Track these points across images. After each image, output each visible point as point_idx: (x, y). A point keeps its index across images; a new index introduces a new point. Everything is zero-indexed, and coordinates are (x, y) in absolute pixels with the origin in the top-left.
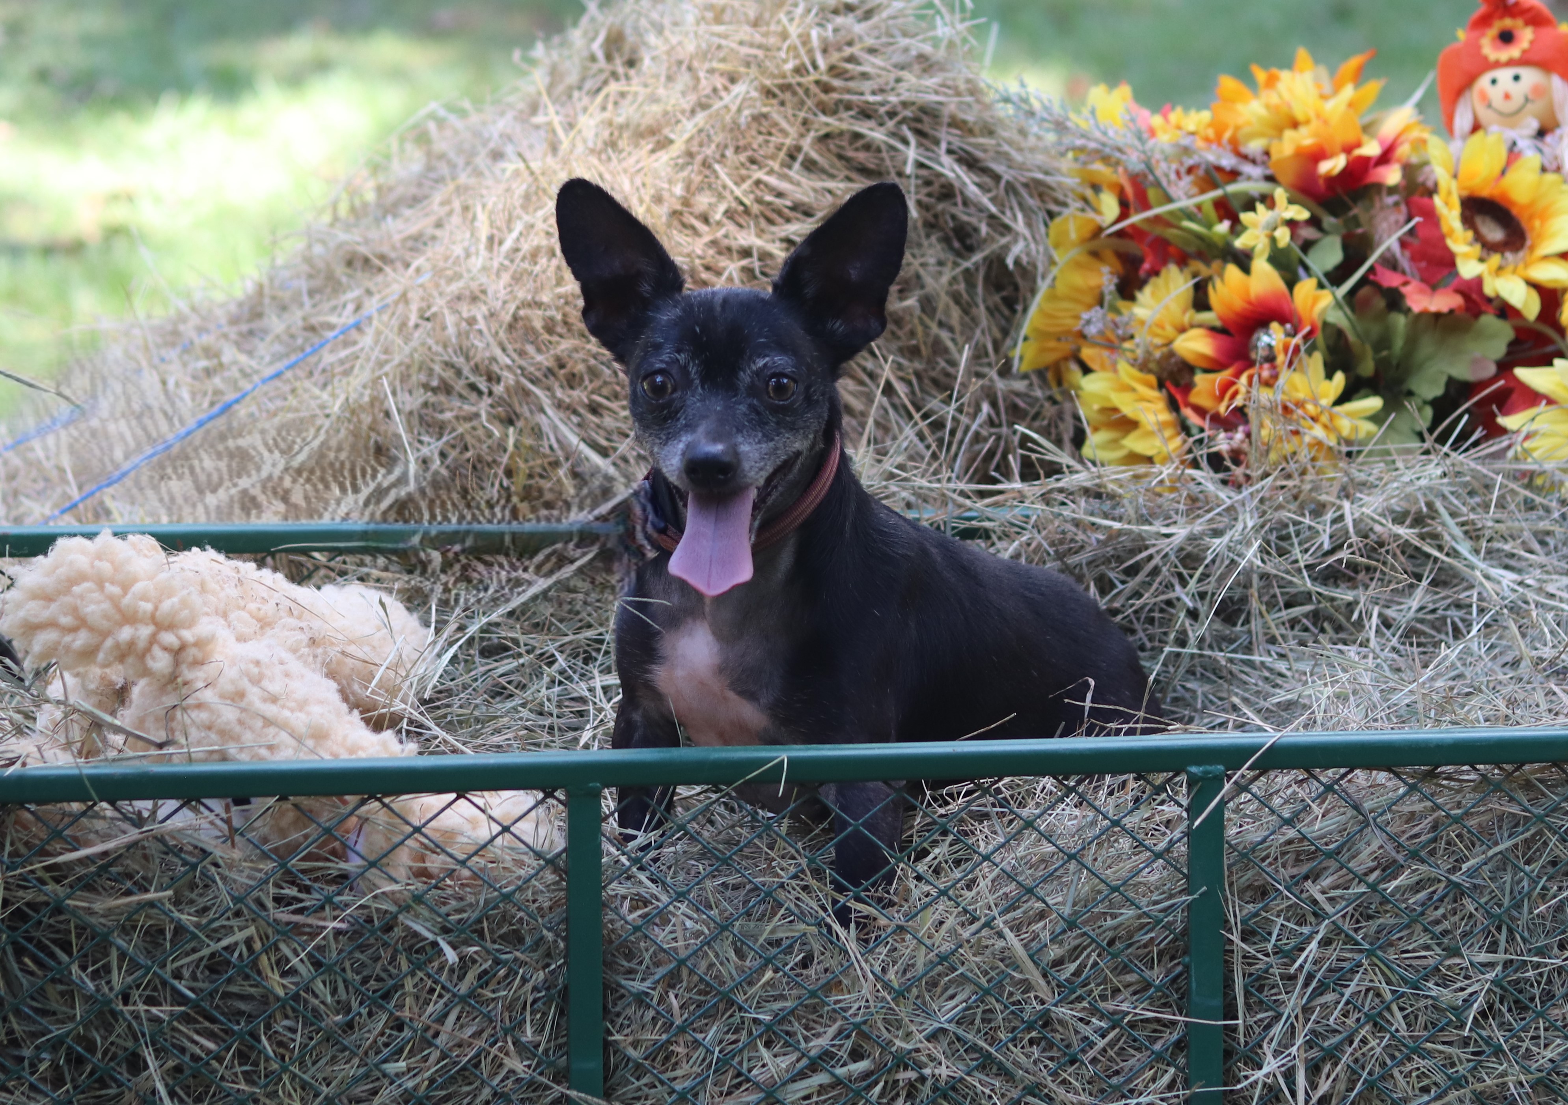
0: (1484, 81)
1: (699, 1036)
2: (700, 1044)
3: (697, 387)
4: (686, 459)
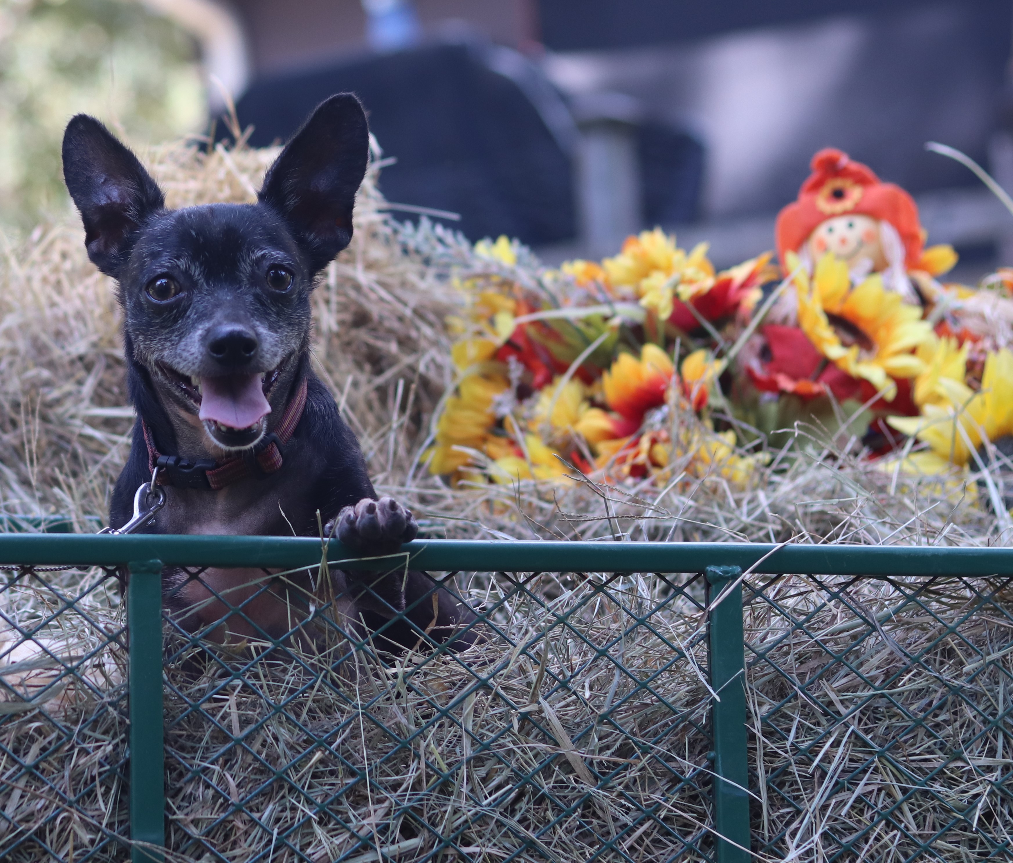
1: (256, 815)
2: (257, 824)
3: (202, 285)
4: (207, 343)
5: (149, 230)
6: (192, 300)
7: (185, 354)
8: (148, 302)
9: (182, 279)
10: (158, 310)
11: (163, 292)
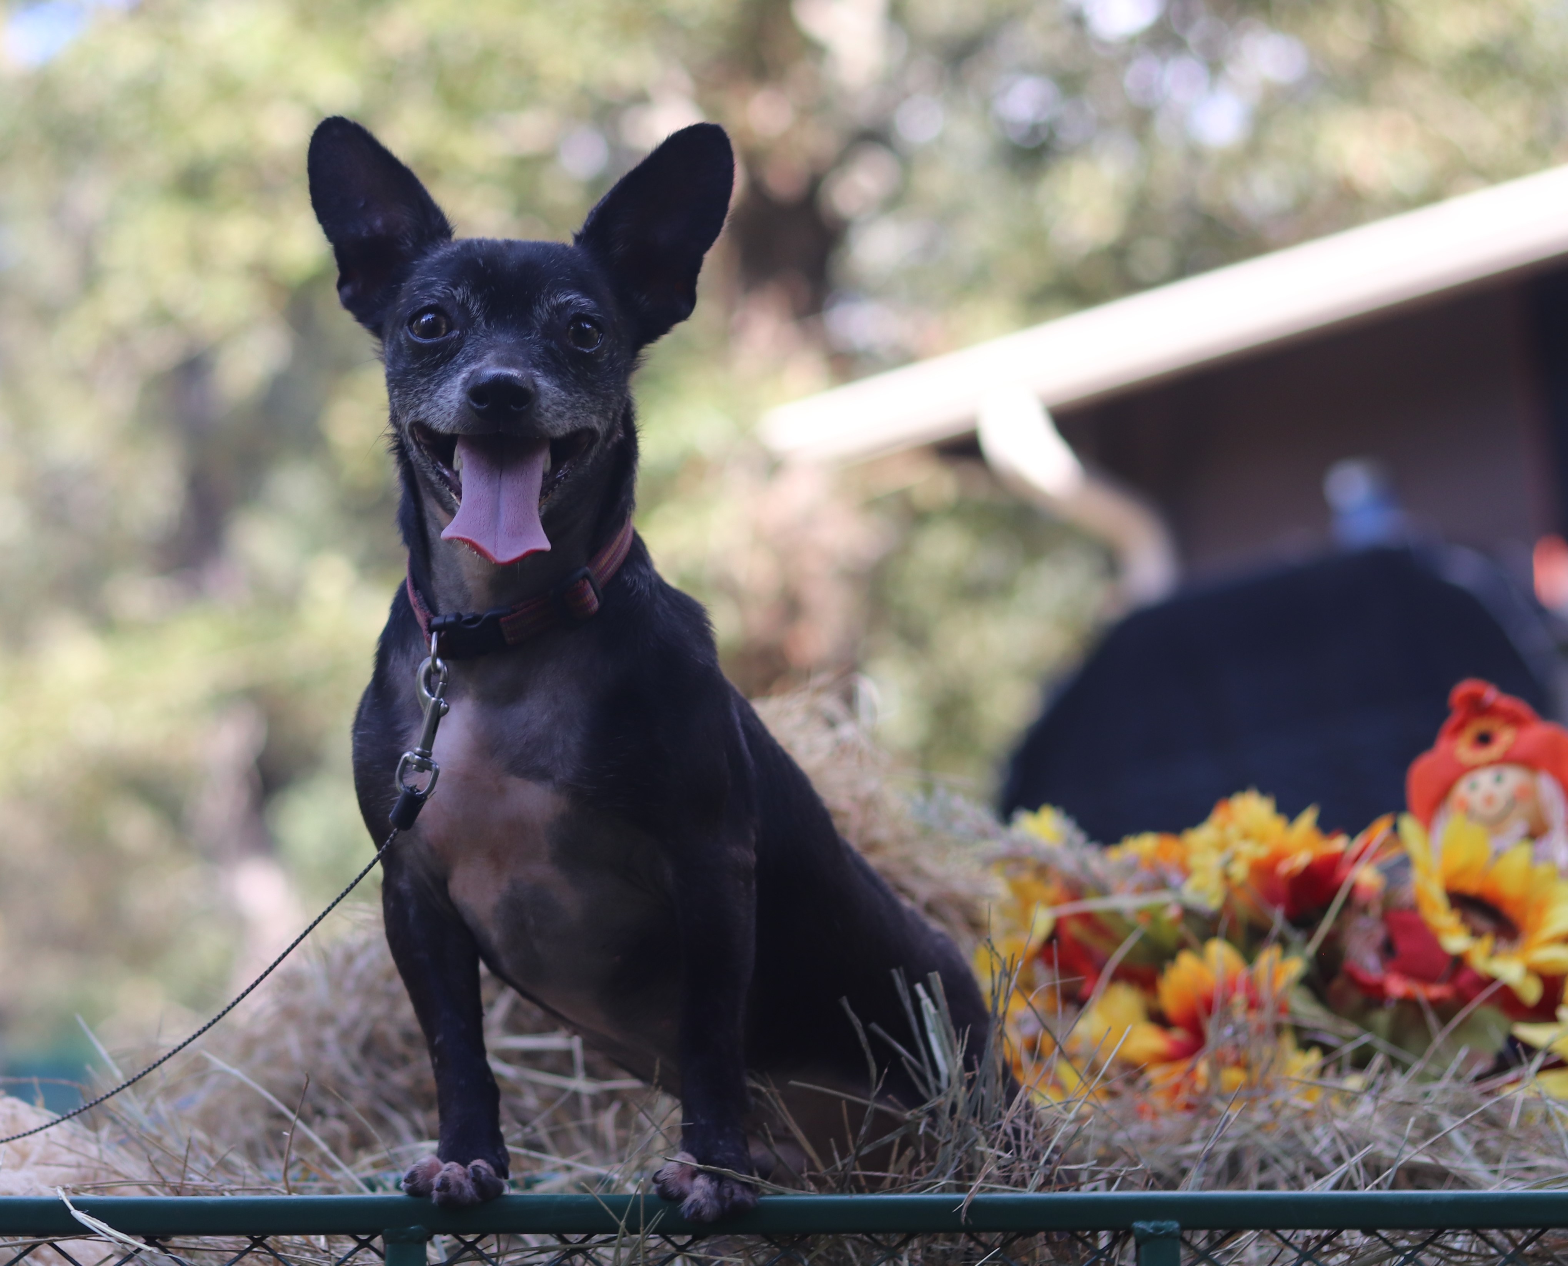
0: (1462, 789)
3: (479, 325)
4: (470, 386)
5: (428, 260)
6: (463, 342)
7: (441, 401)
8: (408, 339)
9: (455, 314)
10: (419, 352)
11: (430, 330)
